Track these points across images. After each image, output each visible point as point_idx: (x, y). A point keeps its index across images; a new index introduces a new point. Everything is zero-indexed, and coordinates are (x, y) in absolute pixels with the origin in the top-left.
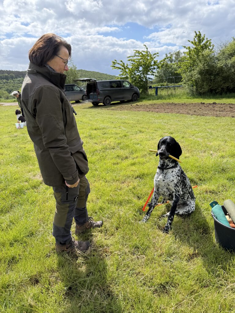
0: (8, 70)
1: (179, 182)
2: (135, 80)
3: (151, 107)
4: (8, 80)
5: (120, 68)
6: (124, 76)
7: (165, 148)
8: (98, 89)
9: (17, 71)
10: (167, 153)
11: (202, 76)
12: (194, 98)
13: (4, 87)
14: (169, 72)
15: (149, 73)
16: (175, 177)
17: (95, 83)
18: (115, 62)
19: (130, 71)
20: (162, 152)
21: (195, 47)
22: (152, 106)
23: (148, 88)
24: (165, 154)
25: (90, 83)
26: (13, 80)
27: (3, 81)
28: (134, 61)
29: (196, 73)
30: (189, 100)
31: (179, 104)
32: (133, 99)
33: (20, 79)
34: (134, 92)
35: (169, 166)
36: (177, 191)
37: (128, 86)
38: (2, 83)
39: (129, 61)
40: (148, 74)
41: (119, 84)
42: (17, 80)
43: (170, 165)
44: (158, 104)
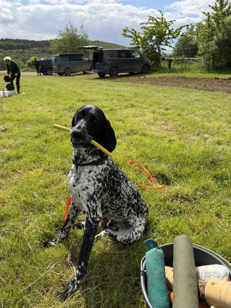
0: (24, 39)
1: (98, 192)
2: (147, 51)
3: (159, 80)
4: (24, 49)
5: (131, 37)
6: (135, 46)
7: (86, 124)
8: (104, 59)
9: (33, 41)
10: (88, 136)
11: (219, 48)
12: (208, 73)
13: (20, 57)
14: (188, 45)
15: (163, 43)
16: (93, 182)
17: (101, 52)
18: (127, 29)
19: (141, 40)
20: (79, 131)
21: (215, 12)
22: (161, 79)
23: (161, 59)
24: (85, 135)
25: (96, 51)
26: (29, 49)
27: (19, 51)
28: (147, 29)
29: (213, 44)
30: (204, 74)
31: (190, 78)
32: (143, 72)
33: (36, 49)
34: (144, 64)
35: (86, 160)
36: (91, 210)
37: (138, 56)
38: (18, 52)
39: (142, 28)
40: (162, 45)
41: (128, 53)
42: (33, 49)
43: (88, 160)
44: (168, 78)
